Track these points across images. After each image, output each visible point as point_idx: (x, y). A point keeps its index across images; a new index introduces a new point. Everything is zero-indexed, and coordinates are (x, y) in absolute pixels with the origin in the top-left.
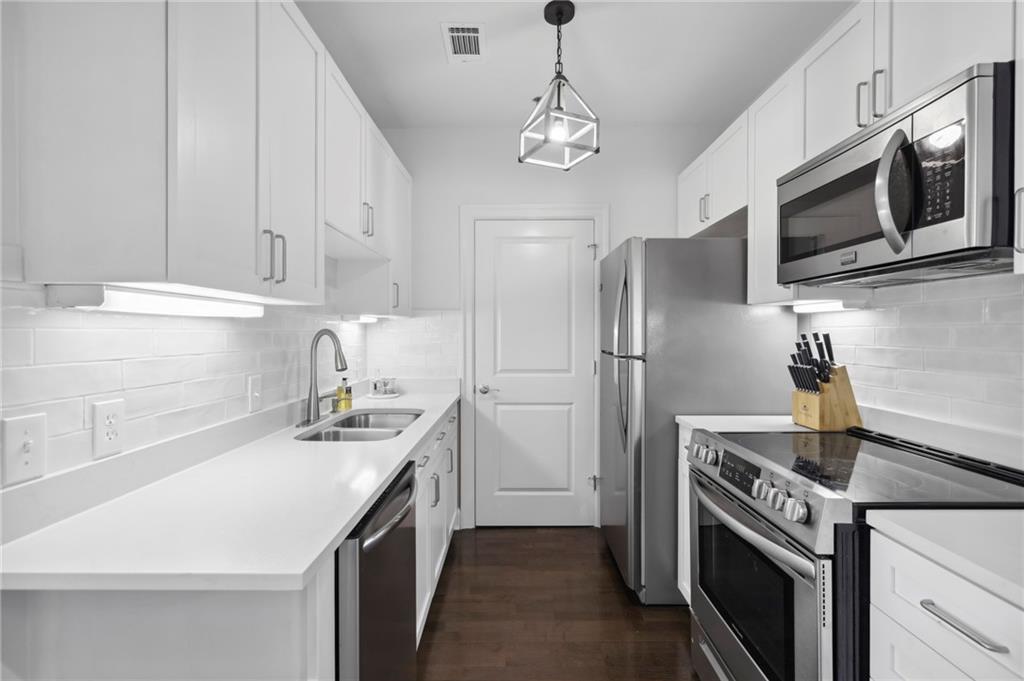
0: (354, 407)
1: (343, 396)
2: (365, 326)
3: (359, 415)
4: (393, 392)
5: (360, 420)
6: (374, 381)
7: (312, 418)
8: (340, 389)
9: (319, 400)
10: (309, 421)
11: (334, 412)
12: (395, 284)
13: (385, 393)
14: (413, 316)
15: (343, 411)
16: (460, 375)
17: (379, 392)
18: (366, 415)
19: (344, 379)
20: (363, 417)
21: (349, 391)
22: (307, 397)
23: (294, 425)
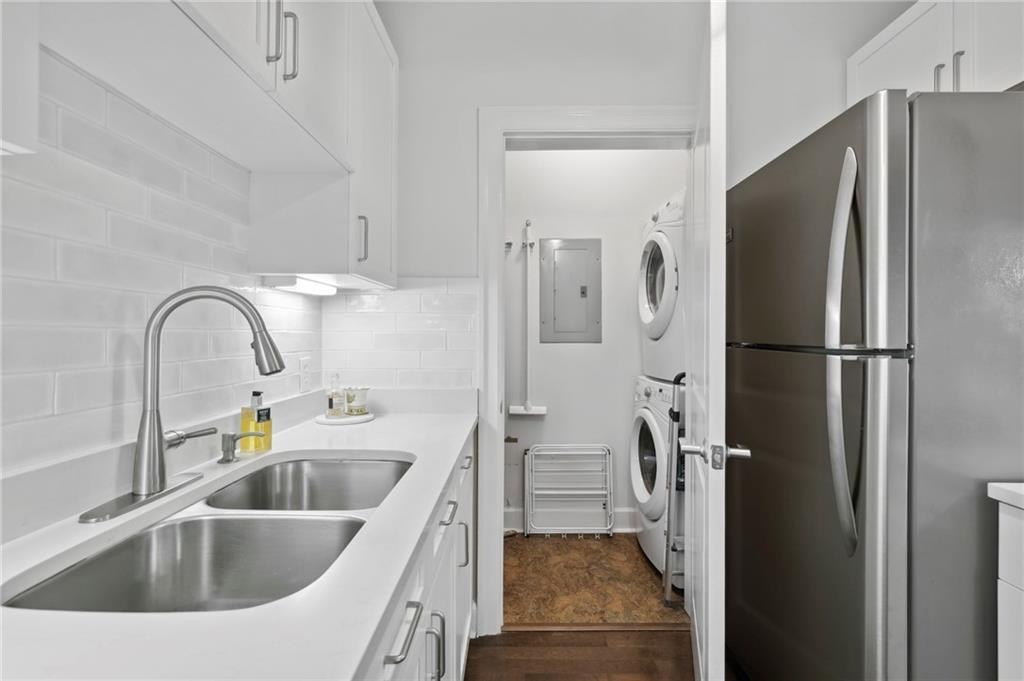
0: (276, 449)
1: (253, 426)
2: (319, 302)
3: (283, 465)
4: (361, 412)
5: (283, 475)
6: (329, 393)
7: (144, 491)
8: (246, 413)
9: (165, 445)
10: (134, 496)
11: (226, 461)
12: (360, 217)
13: (350, 412)
14: (399, 286)
15: (249, 460)
16: (478, 384)
17: (337, 414)
18: (298, 463)
19: (256, 394)
20: (290, 467)
21: (264, 415)
22: (135, 440)
23: (77, 517)
